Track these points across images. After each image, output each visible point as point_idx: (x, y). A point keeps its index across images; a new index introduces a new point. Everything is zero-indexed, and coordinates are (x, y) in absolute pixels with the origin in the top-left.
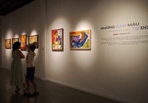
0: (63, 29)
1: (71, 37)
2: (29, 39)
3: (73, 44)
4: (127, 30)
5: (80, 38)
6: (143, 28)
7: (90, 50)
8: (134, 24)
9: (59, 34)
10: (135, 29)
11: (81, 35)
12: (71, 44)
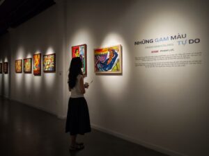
0: (85, 45)
1: (96, 56)
2: (44, 59)
3: (99, 66)
4: (170, 45)
5: (108, 57)
6: (191, 42)
7: (121, 74)
8: (179, 37)
9: (81, 51)
10: (181, 43)
12: (96, 67)
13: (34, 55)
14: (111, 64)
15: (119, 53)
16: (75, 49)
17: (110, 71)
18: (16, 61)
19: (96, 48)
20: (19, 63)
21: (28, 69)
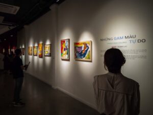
0: (69, 40)
1: (75, 47)
2: (44, 47)
3: (77, 54)
4: (124, 43)
6: (139, 41)
7: (91, 61)
8: (131, 37)
9: (67, 43)
10: (132, 42)
11: (83, 46)
13: (39, 44)
14: (85, 54)
15: (90, 47)
16: (63, 42)
17: (84, 59)
18: (29, 48)
19: (75, 42)
20: (30, 49)
21: (35, 53)
